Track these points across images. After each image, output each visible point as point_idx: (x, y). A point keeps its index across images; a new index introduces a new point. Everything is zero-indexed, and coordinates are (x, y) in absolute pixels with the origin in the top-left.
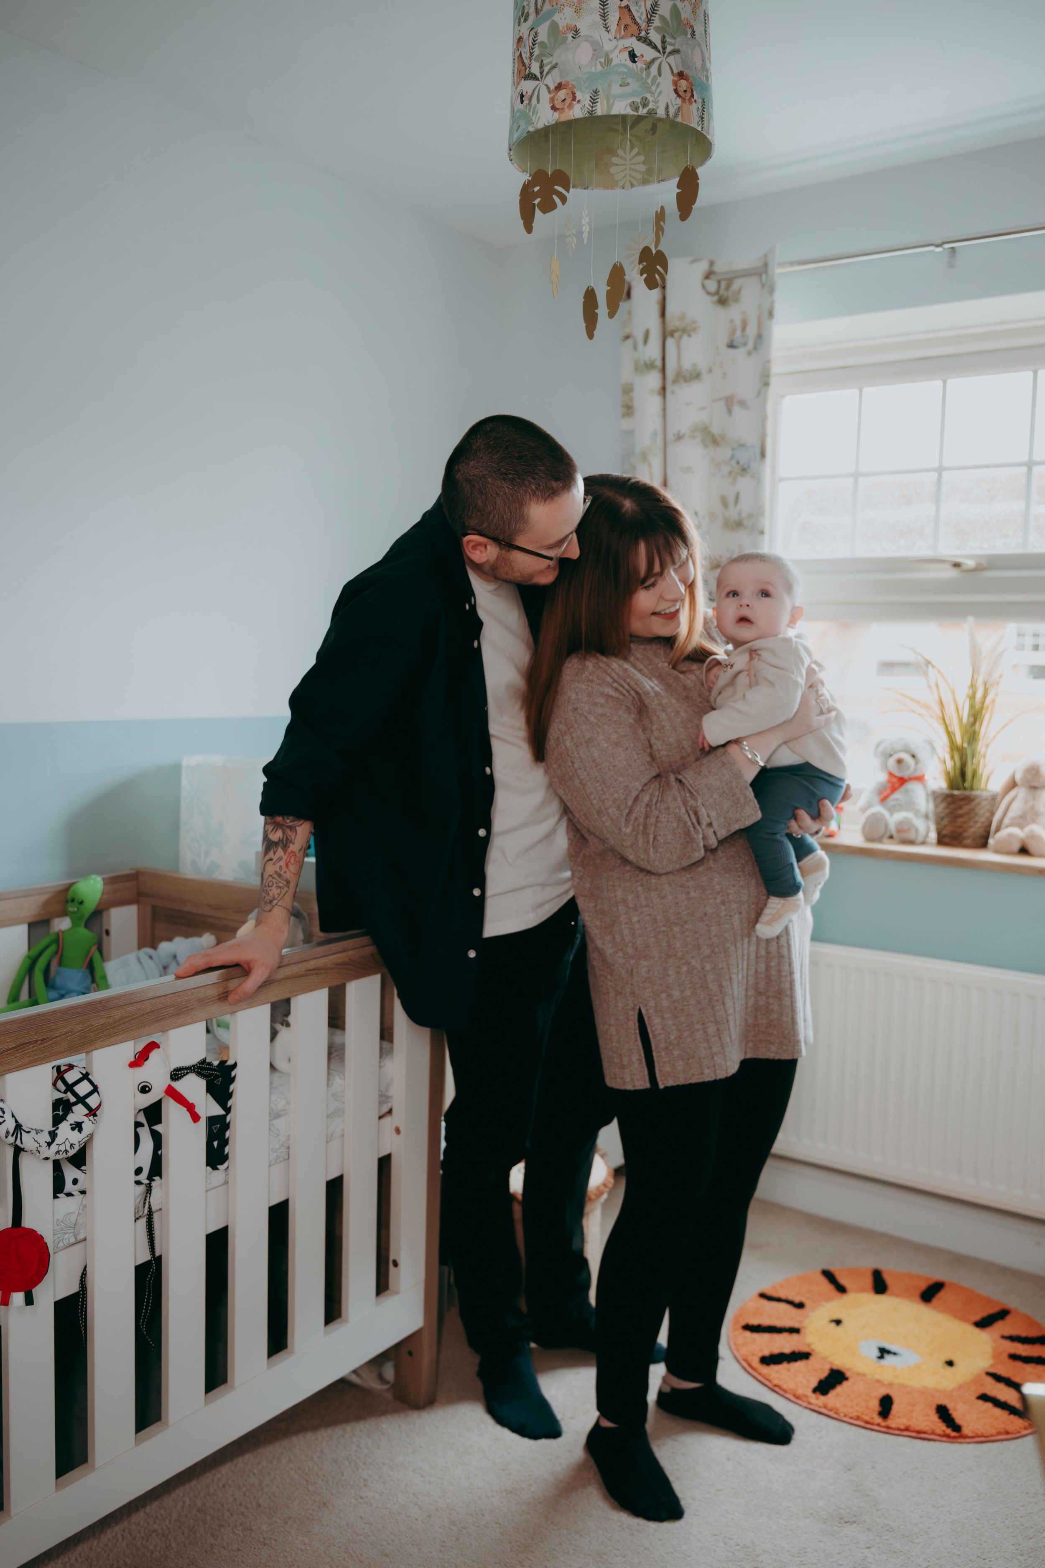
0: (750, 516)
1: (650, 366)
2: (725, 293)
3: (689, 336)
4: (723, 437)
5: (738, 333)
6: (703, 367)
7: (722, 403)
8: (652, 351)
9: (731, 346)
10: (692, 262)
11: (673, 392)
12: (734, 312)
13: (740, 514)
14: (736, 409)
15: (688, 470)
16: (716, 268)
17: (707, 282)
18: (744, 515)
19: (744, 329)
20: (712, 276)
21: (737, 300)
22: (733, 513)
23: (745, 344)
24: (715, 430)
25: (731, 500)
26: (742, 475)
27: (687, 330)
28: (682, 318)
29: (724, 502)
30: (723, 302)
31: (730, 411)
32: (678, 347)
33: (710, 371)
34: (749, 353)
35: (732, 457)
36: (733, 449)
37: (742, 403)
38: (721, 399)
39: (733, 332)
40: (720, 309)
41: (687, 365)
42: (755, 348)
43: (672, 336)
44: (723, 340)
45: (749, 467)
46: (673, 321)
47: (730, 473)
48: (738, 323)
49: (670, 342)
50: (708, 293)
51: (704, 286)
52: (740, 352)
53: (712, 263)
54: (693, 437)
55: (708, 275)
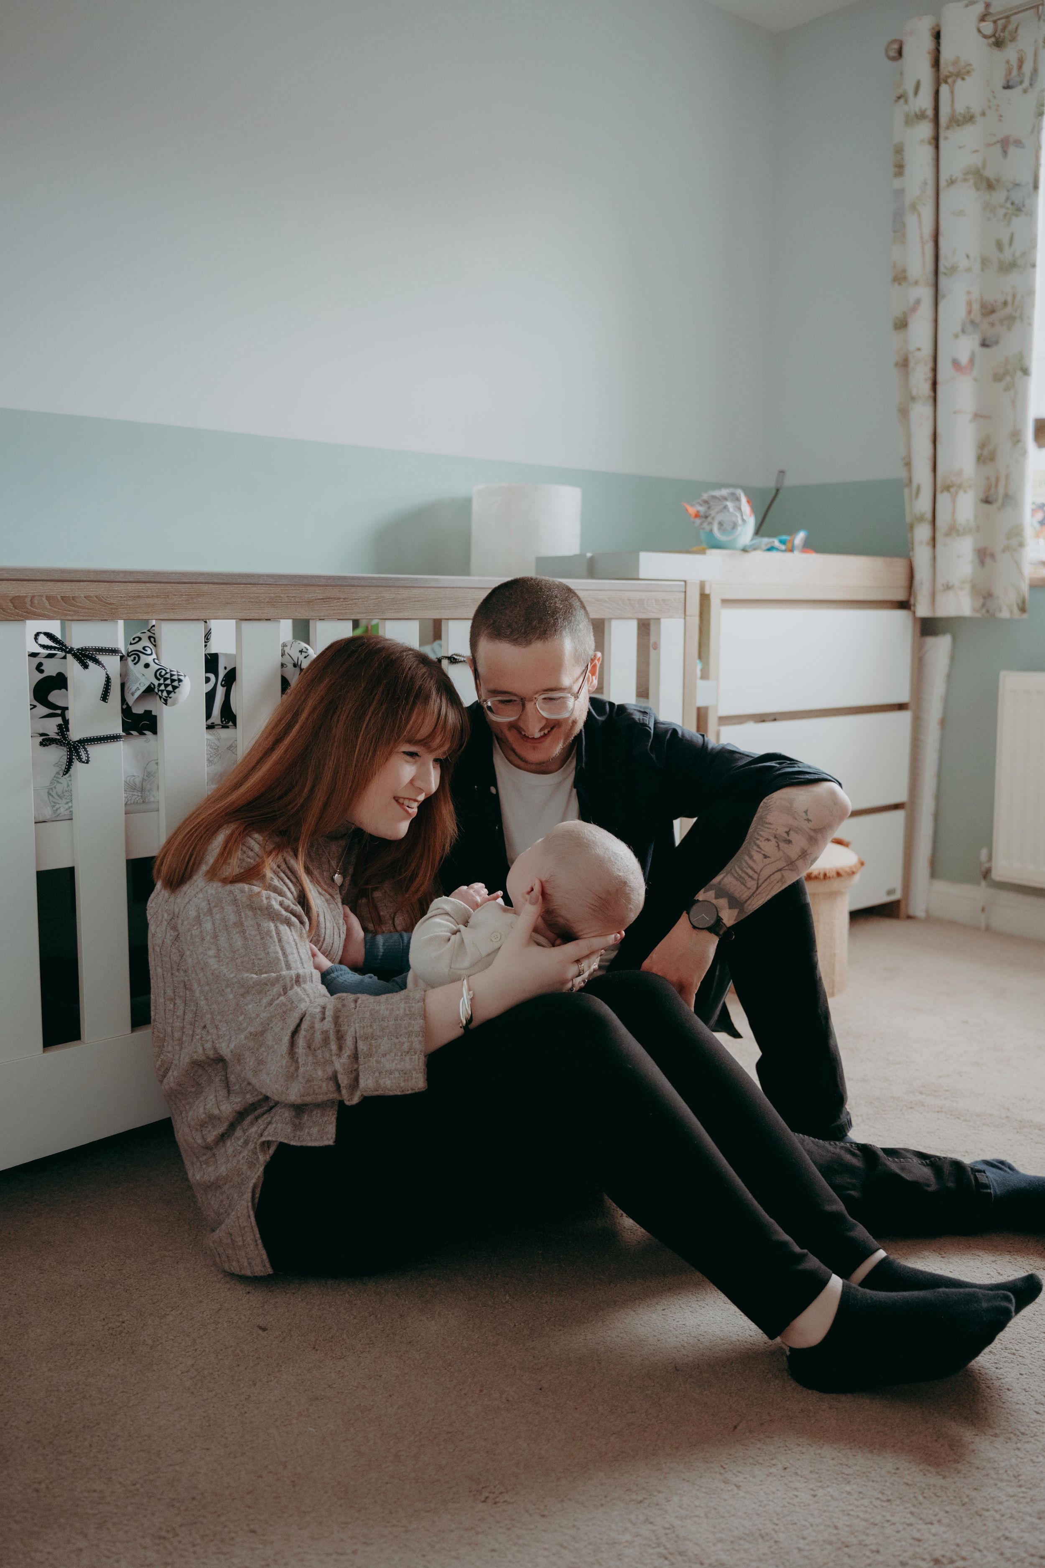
0: (1023, 254)
1: (921, 116)
2: (1002, 34)
3: (963, 79)
4: (998, 181)
5: (1015, 72)
6: (976, 109)
7: (998, 146)
8: (924, 101)
9: (1008, 87)
10: (967, 6)
11: (946, 138)
12: (1011, 52)
13: (1013, 255)
14: (1012, 150)
15: (961, 213)
16: (992, 10)
17: (983, 24)
18: (1018, 254)
19: (1020, 67)
20: (986, 18)
21: (1013, 39)
22: (1007, 255)
23: (1021, 82)
24: (989, 173)
25: (1006, 241)
26: (1016, 215)
27: (962, 74)
28: (956, 62)
29: (999, 246)
30: (999, 44)
31: (1005, 153)
32: (952, 92)
33: (983, 114)
34: (1025, 91)
35: (1008, 198)
36: (1008, 191)
37: (1018, 143)
38: (995, 143)
39: (1009, 72)
40: (995, 50)
41: (960, 108)
42: (1031, 85)
43: (946, 82)
44: (1002, 82)
45: (1024, 206)
46: (946, 66)
47: (1005, 215)
48: (1014, 62)
49: (944, 89)
50: (985, 37)
51: (979, 31)
52: (1018, 90)
53: (988, 5)
54: (965, 180)
55: (983, 19)
